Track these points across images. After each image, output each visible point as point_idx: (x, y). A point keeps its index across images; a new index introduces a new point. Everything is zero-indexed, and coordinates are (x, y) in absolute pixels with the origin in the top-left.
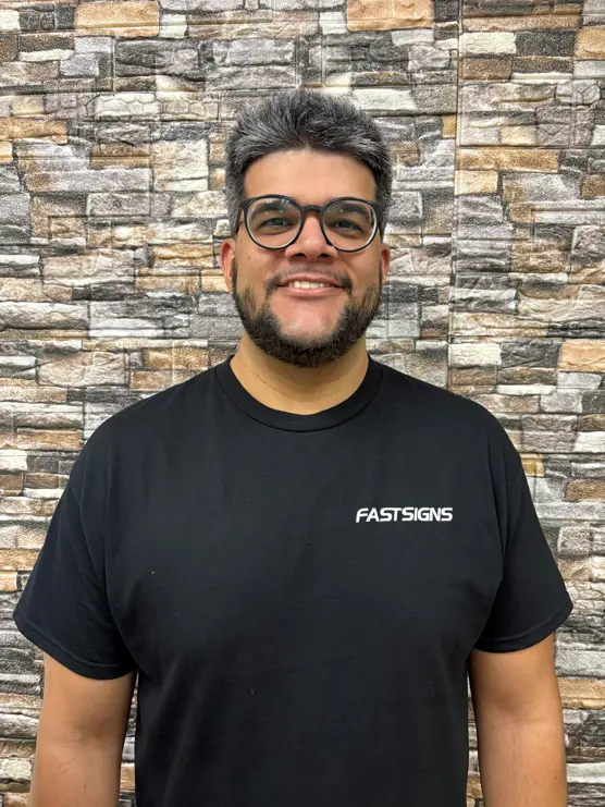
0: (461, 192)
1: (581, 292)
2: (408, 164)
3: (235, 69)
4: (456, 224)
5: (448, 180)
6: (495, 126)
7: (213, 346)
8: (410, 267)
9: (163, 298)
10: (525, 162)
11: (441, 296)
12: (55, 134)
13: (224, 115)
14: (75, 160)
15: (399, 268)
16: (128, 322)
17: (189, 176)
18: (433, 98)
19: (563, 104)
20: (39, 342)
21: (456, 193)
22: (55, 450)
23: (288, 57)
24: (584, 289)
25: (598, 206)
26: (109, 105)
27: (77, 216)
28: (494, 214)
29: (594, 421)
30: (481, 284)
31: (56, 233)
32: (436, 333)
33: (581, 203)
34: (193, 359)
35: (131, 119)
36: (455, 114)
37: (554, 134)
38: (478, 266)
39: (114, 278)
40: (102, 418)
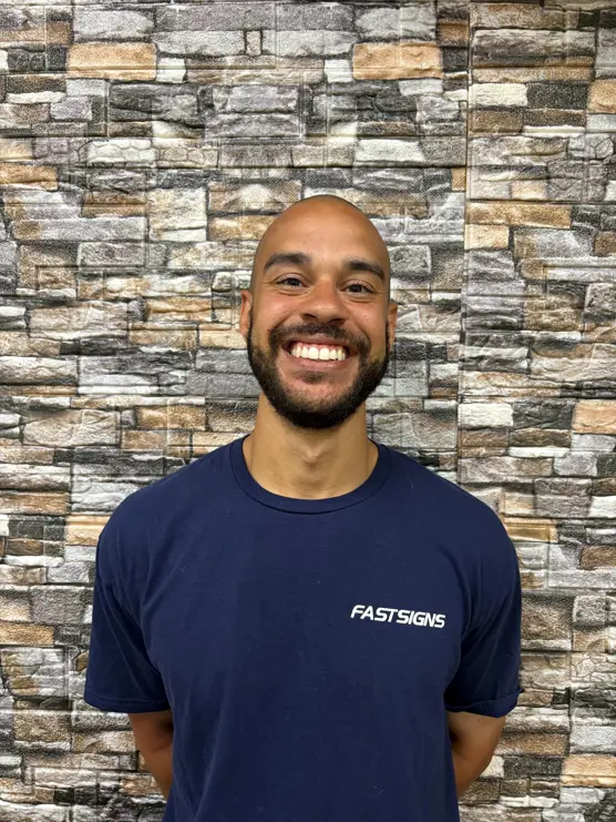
0: (471, 247)
1: (594, 352)
2: (416, 217)
3: (236, 116)
4: (466, 280)
5: (457, 234)
6: (506, 180)
7: (211, 404)
8: (418, 324)
9: (157, 353)
10: (536, 217)
11: (451, 354)
12: (44, 180)
13: (224, 163)
14: (64, 207)
15: (406, 324)
16: (120, 378)
17: (186, 226)
18: (441, 150)
19: (575, 159)
20: (24, 399)
21: (466, 247)
22: (41, 515)
23: (292, 105)
24: (598, 348)
25: (611, 264)
26: (102, 151)
27: (66, 266)
28: (505, 270)
29: (609, 485)
30: (492, 342)
31: (44, 284)
32: (444, 391)
33: (594, 260)
34: (188, 417)
35: (125, 166)
36: (465, 167)
37: (565, 189)
38: (489, 323)
39: (106, 332)
40: (91, 480)
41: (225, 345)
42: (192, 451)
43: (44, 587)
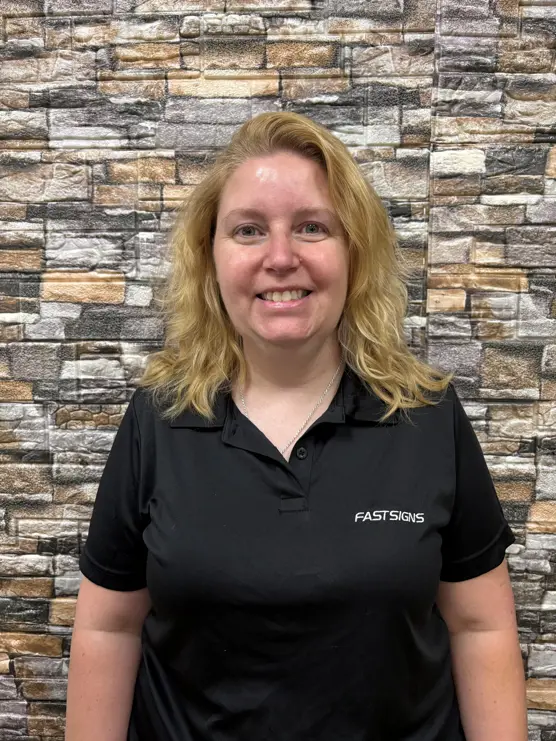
4: (440, 18)
7: (181, 156)
8: (390, 67)
9: (126, 104)
11: (423, 99)
15: (378, 67)
16: (90, 131)
22: (16, 272)
28: (479, 8)
30: (466, 83)
31: (12, 34)
32: (414, 139)
34: (159, 170)
38: (462, 64)
39: (74, 83)
40: (65, 236)
41: (194, 94)
42: (162, 204)
43: (21, 344)
